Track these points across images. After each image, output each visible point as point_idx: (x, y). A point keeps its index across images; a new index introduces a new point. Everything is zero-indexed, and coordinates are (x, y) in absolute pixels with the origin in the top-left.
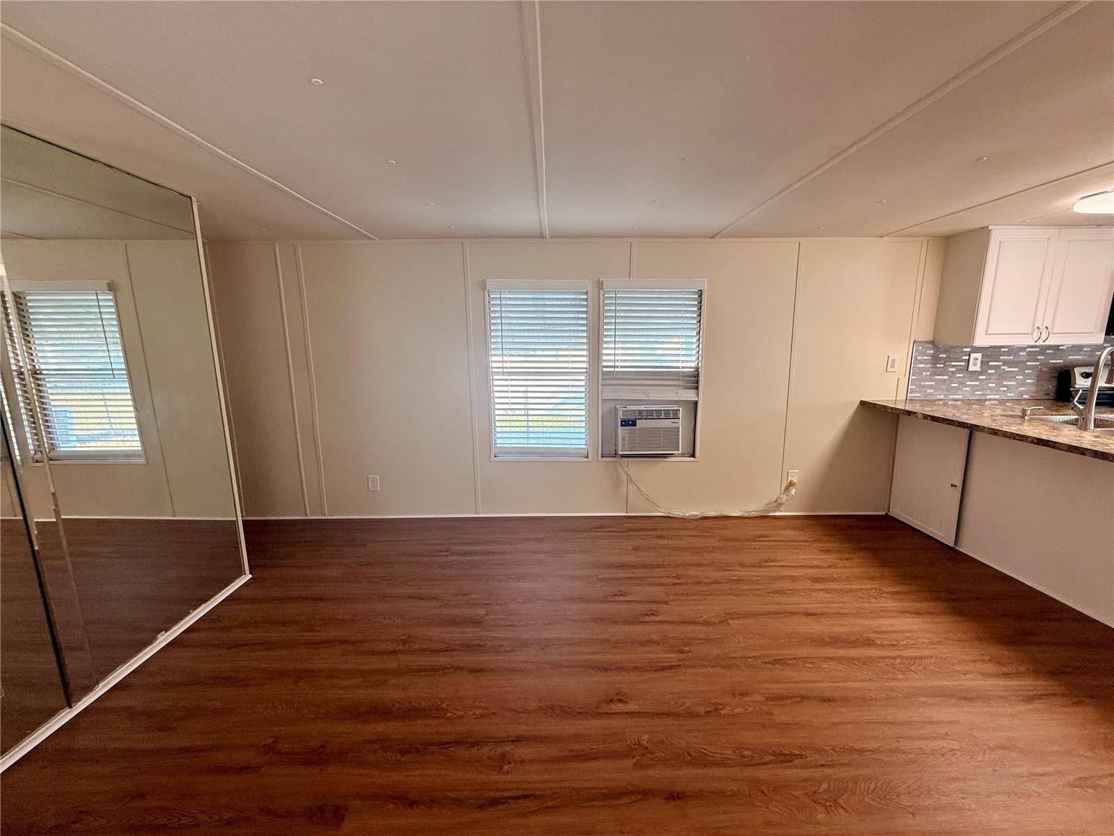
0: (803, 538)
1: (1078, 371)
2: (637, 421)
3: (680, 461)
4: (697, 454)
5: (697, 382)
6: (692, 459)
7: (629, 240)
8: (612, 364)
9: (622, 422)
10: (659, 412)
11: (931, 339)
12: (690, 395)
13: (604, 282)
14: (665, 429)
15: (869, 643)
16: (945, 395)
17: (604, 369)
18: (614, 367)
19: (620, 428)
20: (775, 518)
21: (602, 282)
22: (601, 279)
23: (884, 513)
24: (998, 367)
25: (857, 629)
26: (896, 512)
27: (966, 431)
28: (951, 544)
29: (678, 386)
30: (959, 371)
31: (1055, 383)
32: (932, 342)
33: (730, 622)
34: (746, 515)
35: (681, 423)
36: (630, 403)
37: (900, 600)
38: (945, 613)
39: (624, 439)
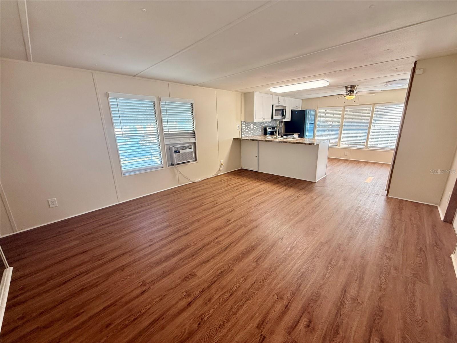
0: (230, 178)
1: (267, 128)
2: (180, 151)
3: (192, 163)
4: (198, 160)
5: (195, 135)
6: (196, 162)
7: (168, 82)
8: (167, 130)
9: (175, 152)
10: (186, 147)
11: (244, 120)
12: (193, 140)
13: (161, 98)
14: (189, 152)
15: (260, 191)
16: (248, 135)
17: (165, 133)
18: (168, 131)
19: (174, 154)
20: (219, 175)
21: (160, 98)
22: (160, 97)
23: (240, 168)
24: (255, 127)
25: (256, 190)
26: (244, 167)
27: (257, 142)
28: (257, 171)
29: (189, 137)
30: (250, 129)
31: (264, 131)
32: (245, 121)
33: (234, 198)
34: (213, 176)
35: (192, 150)
36: (176, 145)
37: (258, 183)
38: (266, 183)
39: (176, 158)
